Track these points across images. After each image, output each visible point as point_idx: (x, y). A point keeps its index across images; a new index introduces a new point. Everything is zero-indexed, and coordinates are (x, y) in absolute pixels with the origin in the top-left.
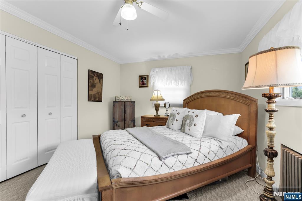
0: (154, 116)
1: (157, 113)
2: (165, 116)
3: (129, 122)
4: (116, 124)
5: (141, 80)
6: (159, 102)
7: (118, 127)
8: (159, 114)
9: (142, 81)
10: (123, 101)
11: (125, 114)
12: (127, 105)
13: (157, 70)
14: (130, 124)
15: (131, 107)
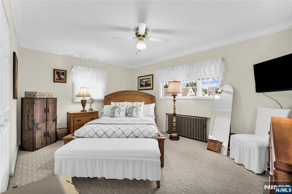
0: (81, 111)
1: (84, 109)
2: (89, 110)
3: (51, 123)
4: (37, 128)
5: (57, 74)
6: (86, 98)
7: (38, 130)
8: (85, 109)
9: (59, 76)
10: (44, 97)
11: (47, 113)
12: (49, 102)
13: (79, 68)
14: (52, 125)
15: (53, 105)
